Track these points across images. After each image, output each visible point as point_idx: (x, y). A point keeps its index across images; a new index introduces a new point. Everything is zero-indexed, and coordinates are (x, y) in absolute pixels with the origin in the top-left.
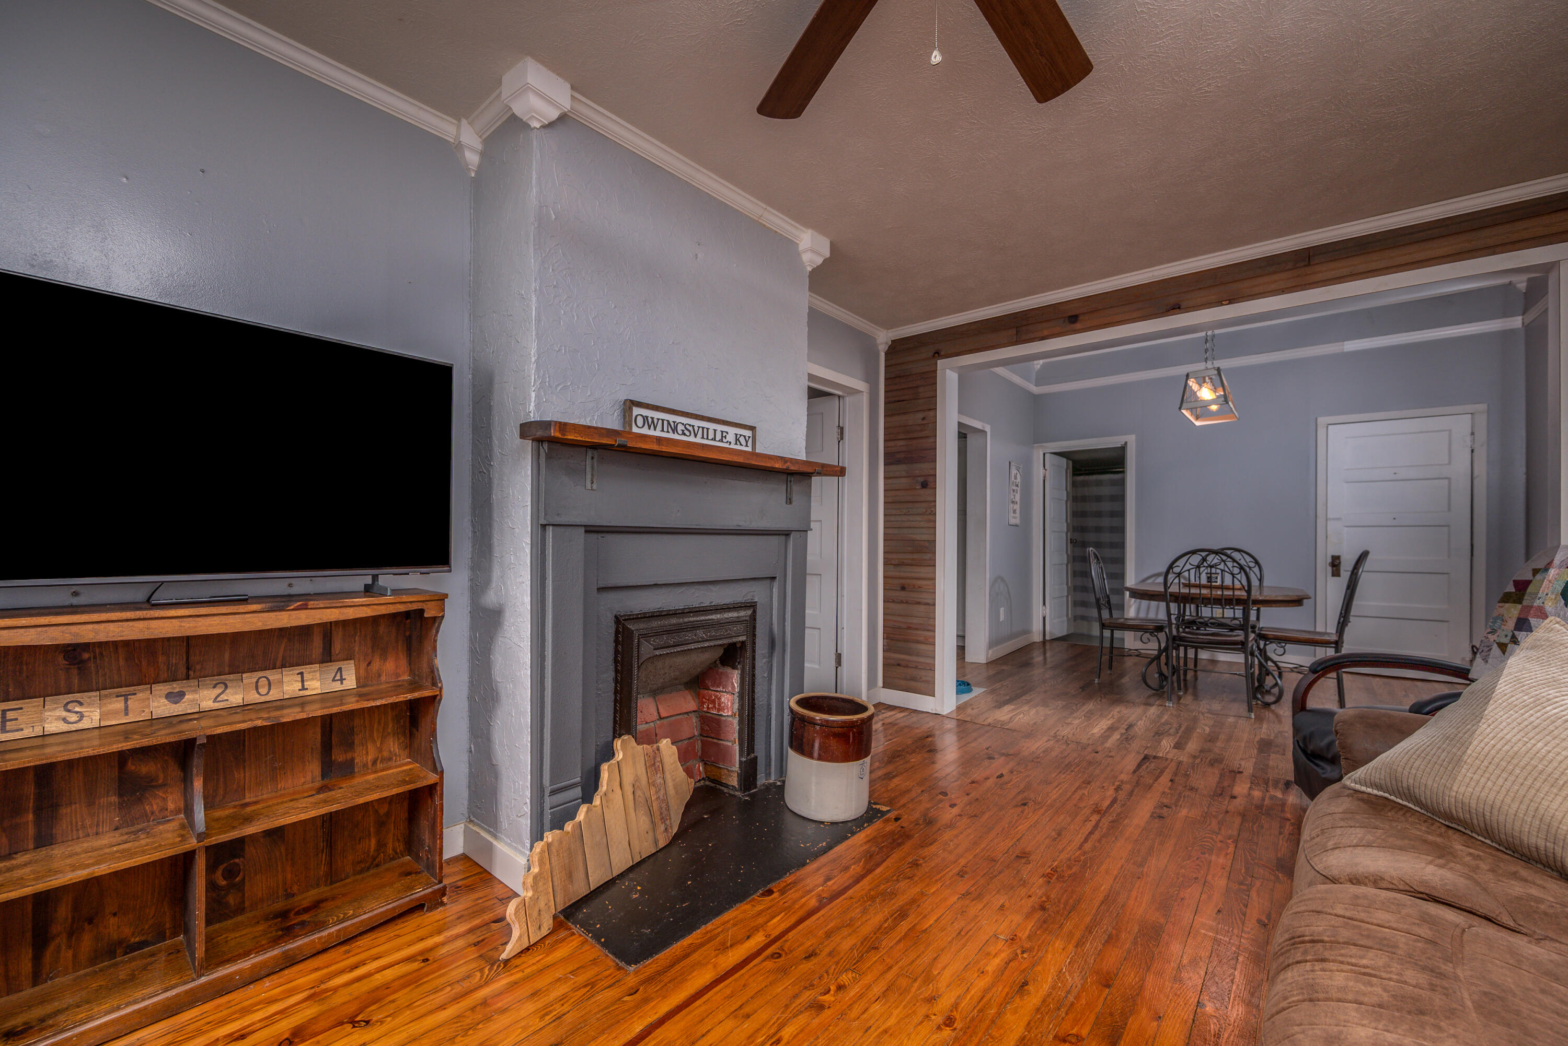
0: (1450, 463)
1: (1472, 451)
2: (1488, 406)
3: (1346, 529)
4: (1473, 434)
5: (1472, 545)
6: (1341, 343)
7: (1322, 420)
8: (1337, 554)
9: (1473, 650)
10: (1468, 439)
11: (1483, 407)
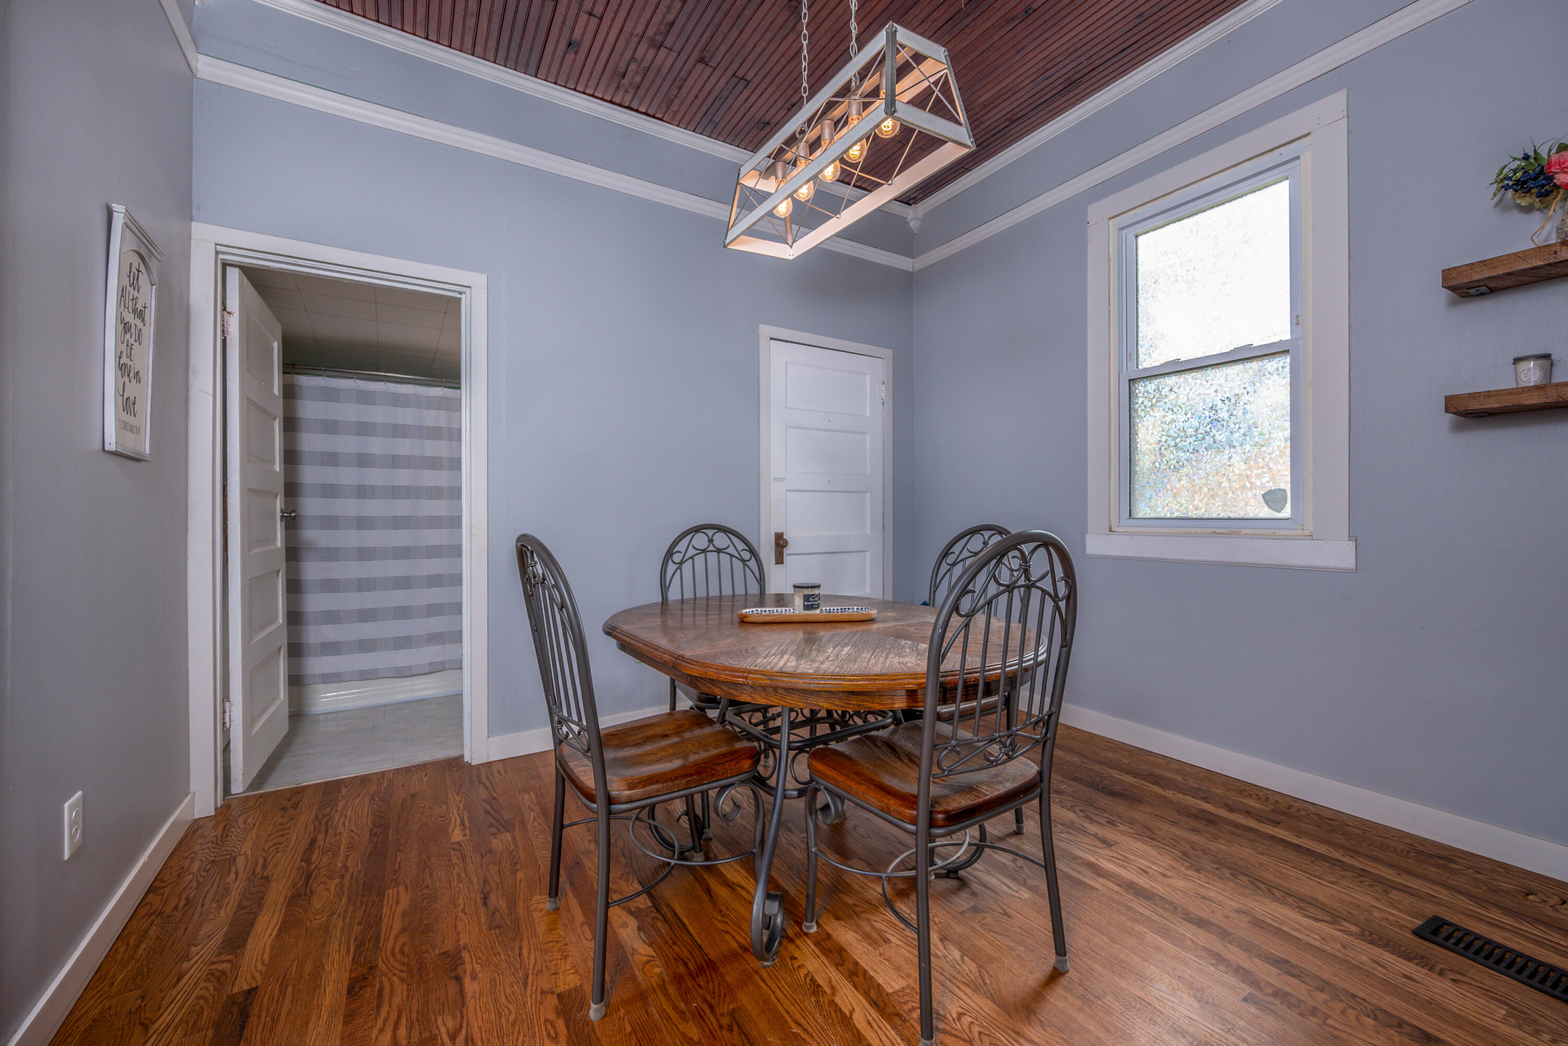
7: (765, 331)
8: (780, 531)
11: (890, 353)
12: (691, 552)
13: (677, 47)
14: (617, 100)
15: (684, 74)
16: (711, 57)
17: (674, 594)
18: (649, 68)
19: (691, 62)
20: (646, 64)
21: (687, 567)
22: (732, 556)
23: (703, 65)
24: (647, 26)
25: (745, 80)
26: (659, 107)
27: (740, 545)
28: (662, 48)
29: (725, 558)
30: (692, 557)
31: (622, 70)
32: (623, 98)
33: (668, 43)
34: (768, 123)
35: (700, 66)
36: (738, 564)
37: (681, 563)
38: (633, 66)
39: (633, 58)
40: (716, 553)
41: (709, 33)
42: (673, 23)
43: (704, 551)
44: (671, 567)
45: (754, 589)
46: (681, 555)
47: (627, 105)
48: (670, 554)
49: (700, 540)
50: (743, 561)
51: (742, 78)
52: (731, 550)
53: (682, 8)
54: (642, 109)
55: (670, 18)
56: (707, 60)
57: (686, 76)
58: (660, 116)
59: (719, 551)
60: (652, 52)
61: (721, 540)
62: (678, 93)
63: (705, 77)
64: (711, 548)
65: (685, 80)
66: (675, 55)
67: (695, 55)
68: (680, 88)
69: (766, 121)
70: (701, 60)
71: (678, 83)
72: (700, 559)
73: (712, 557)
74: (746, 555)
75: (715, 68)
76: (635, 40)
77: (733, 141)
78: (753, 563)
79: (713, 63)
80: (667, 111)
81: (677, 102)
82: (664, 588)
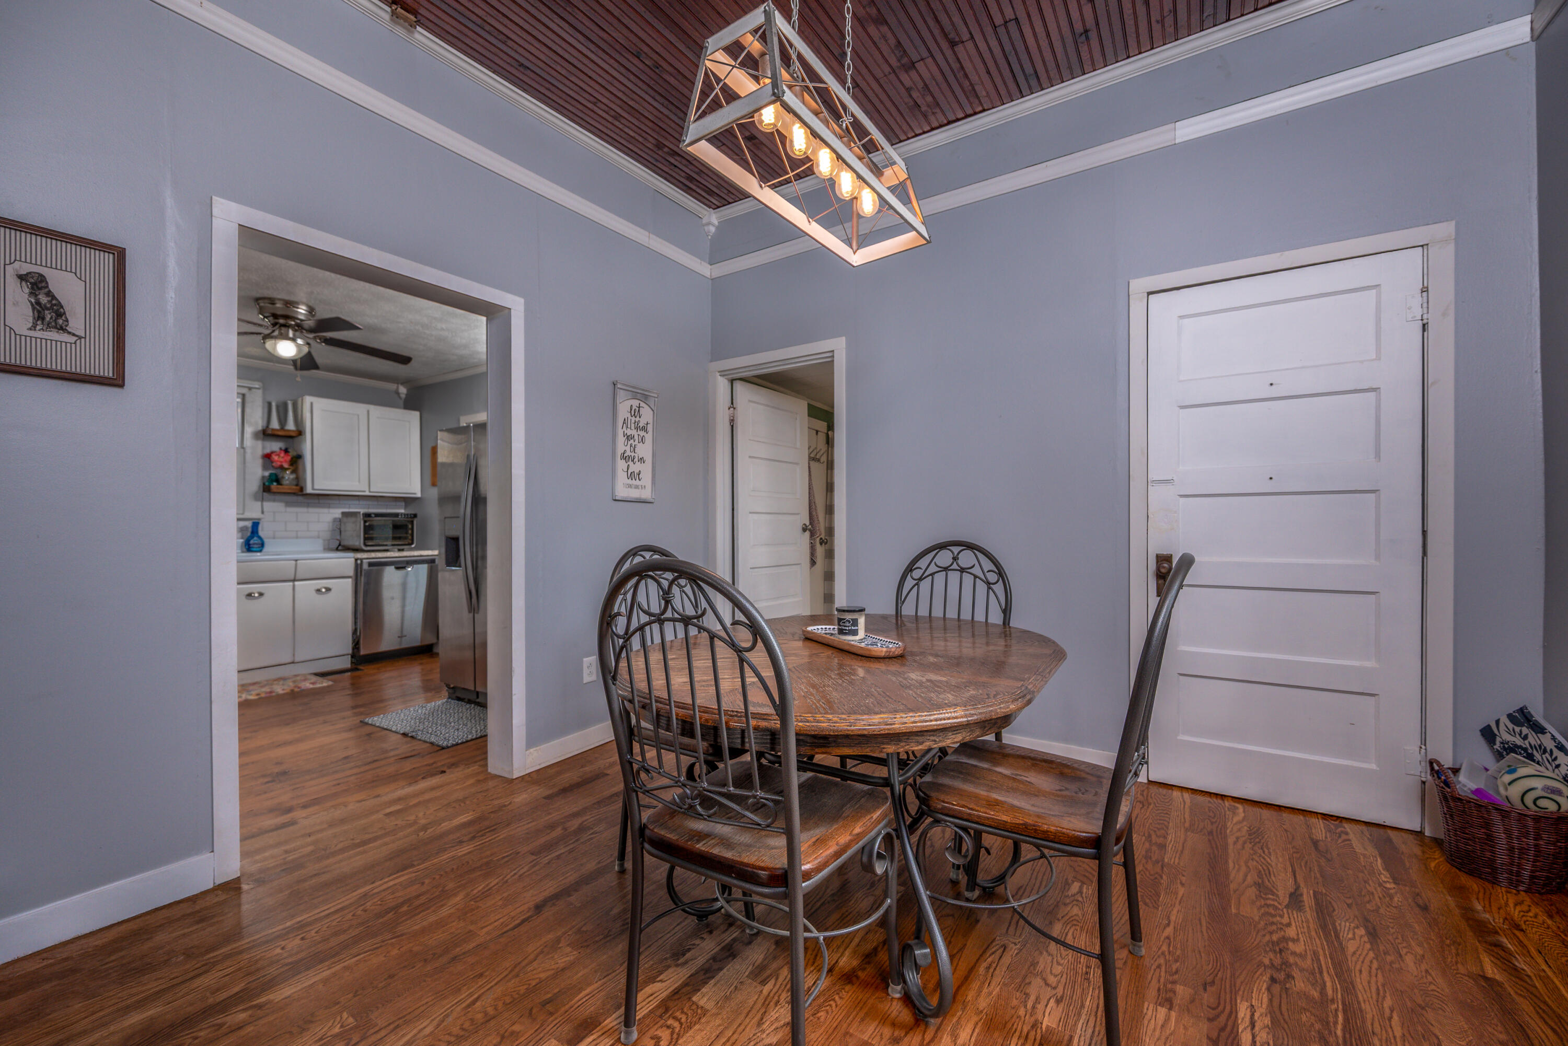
0: (1378, 358)
1: (1424, 327)
2: (1457, 226)
3: (1182, 500)
4: (1425, 290)
5: (1424, 533)
6: (1171, 126)
7: (1139, 285)
8: (1165, 552)
9: (1432, 769)
10: (1416, 301)
11: (1447, 229)
12: (933, 568)
13: (925, 54)
14: (935, 124)
15: (955, 66)
16: (958, 35)
17: (908, 610)
18: (926, 85)
19: (948, 53)
20: (920, 85)
21: (925, 585)
22: (976, 577)
23: (960, 45)
24: (887, 61)
25: (1010, 20)
26: (971, 104)
27: (987, 565)
28: (916, 65)
29: (968, 579)
30: (932, 574)
31: (912, 103)
32: (937, 120)
33: (915, 57)
34: (1086, 31)
35: (959, 49)
36: (981, 587)
37: (921, 579)
38: (915, 94)
39: (908, 90)
40: (959, 573)
41: (932, 23)
42: (899, 42)
43: (946, 569)
44: (909, 582)
45: (996, 618)
46: (922, 571)
47: (945, 122)
48: (910, 569)
49: (944, 558)
50: (988, 583)
51: (1006, 22)
52: (977, 571)
53: (890, 28)
54: (961, 115)
55: (892, 42)
56: (957, 39)
57: (958, 65)
58: (980, 108)
59: (962, 570)
60: (913, 73)
61: (967, 558)
62: (969, 81)
63: (973, 51)
64: (955, 566)
65: (962, 68)
66: (930, 60)
67: (944, 45)
68: (966, 76)
69: (1082, 31)
70: (953, 44)
71: (960, 75)
72: (940, 578)
73: (954, 577)
74: (993, 577)
75: (972, 38)
76: (892, 77)
77: (1072, 74)
78: (999, 588)
79: (966, 36)
80: (980, 101)
81: (978, 88)
82: (899, 601)
